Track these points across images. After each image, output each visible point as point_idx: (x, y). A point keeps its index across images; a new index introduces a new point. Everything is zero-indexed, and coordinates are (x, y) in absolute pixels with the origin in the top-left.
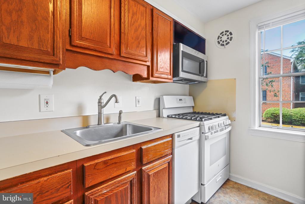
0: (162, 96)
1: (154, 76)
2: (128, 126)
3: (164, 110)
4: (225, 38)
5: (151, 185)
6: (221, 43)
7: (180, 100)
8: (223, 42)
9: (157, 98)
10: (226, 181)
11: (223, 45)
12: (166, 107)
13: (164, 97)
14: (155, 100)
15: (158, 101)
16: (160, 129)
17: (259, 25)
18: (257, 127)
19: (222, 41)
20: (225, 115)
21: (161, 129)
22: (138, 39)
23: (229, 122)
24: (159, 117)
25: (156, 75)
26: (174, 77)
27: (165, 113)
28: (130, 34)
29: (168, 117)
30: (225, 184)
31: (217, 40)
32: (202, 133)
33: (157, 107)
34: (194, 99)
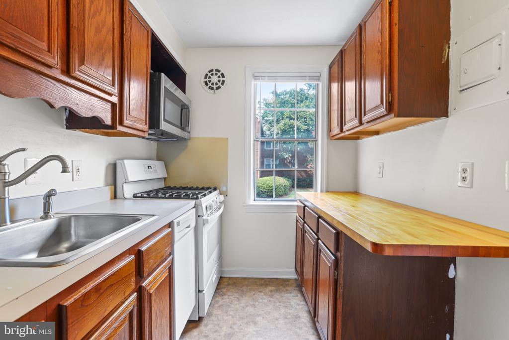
0: (123, 159)
1: (125, 124)
2: (73, 220)
3: (125, 186)
4: (214, 79)
5: (153, 309)
6: (210, 84)
7: (148, 167)
8: (213, 84)
9: (110, 164)
10: (219, 280)
11: (212, 89)
12: (130, 180)
13: (126, 161)
14: (107, 168)
15: (113, 169)
16: (153, 215)
17: (256, 75)
18: (252, 202)
19: (211, 83)
20: (215, 189)
21: (156, 215)
22: (101, 49)
23: (222, 198)
24: (115, 197)
25: (127, 122)
26: (150, 128)
27: (128, 191)
28: (88, 34)
29: (135, 196)
30: (219, 284)
31: (203, 80)
32: (199, 216)
33: (110, 180)
34: (166, 166)
